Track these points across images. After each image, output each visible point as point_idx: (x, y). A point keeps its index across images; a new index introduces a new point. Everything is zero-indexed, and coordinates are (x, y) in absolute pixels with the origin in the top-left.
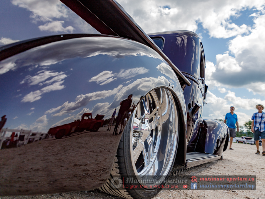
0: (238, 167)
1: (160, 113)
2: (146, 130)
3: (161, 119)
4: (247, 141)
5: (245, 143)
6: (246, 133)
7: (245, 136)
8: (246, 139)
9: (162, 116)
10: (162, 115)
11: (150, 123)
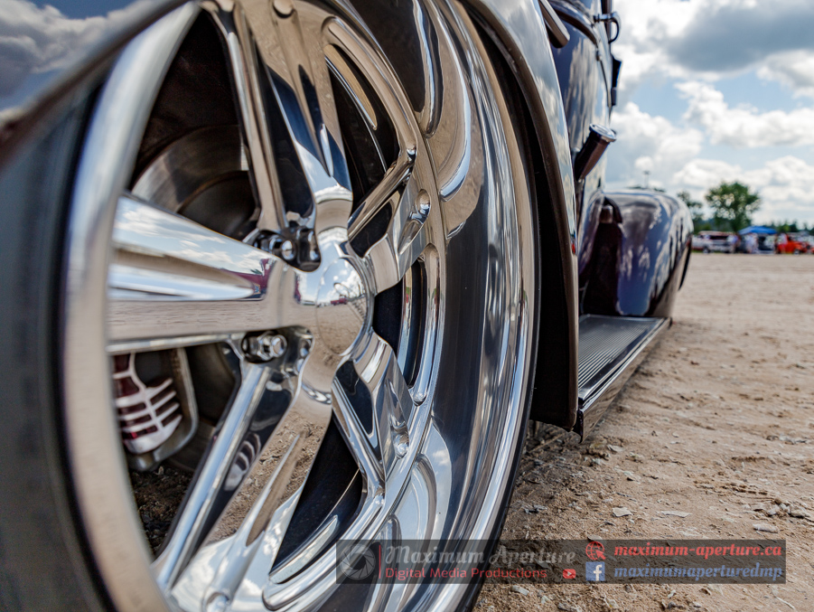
0: (736, 354)
1: (428, 183)
2: (334, 303)
3: (435, 218)
4: (714, 245)
5: (709, 251)
6: (710, 221)
7: (707, 229)
8: (712, 238)
9: (441, 198)
10: (443, 193)
11: (362, 255)
